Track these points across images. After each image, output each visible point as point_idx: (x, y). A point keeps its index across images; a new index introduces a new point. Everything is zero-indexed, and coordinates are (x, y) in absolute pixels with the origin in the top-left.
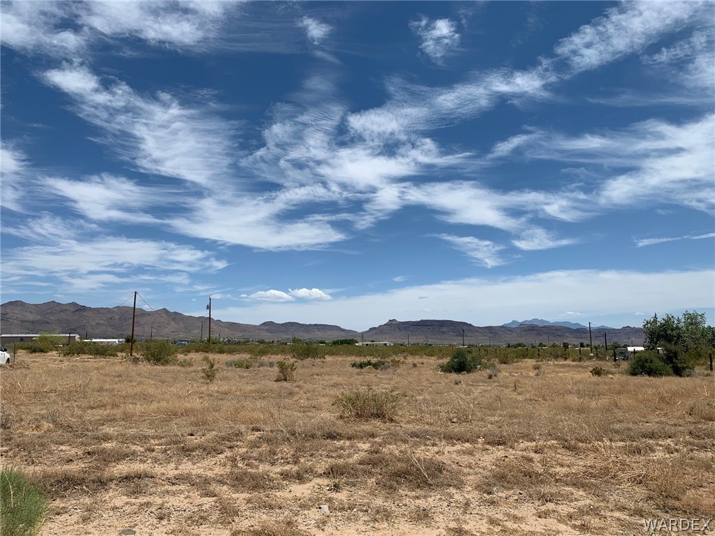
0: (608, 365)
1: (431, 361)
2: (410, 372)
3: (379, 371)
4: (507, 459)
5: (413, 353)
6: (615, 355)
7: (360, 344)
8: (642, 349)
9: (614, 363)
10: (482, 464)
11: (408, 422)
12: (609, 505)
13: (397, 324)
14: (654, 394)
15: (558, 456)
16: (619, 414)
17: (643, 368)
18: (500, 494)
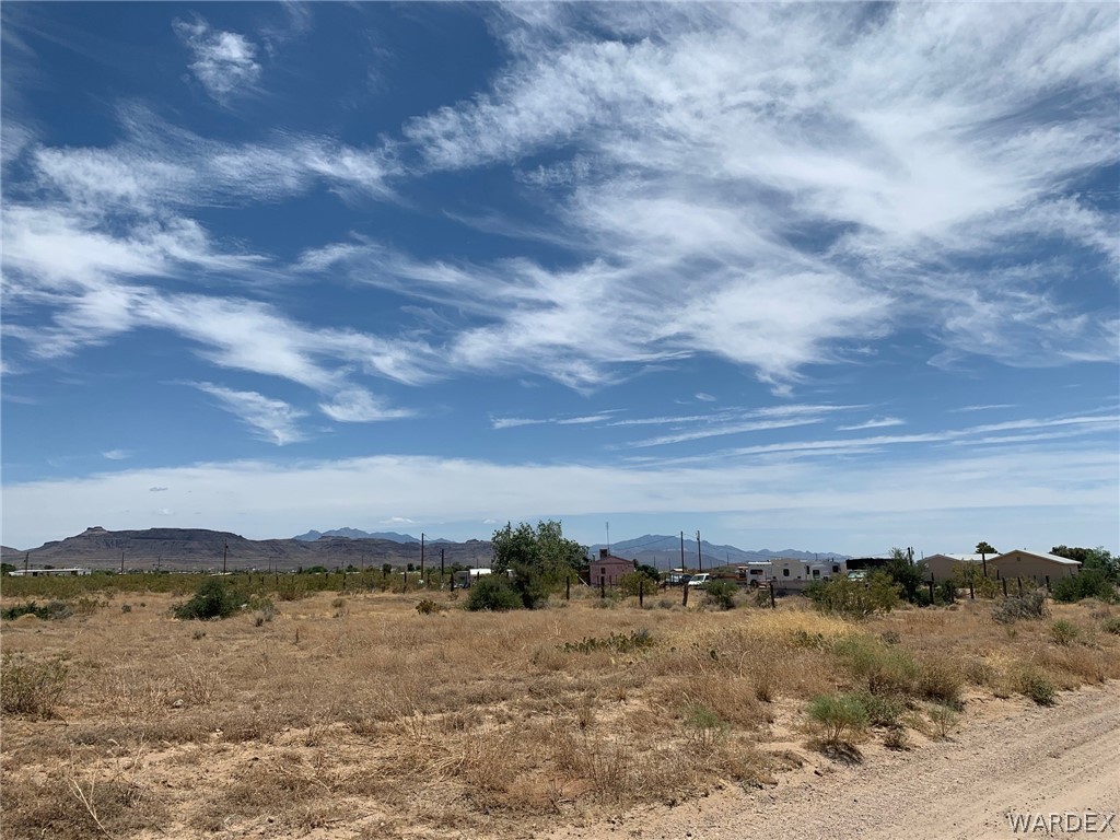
0: (441, 596)
1: (160, 600)
2: (113, 621)
3: (49, 623)
4: (256, 764)
5: (126, 587)
6: (452, 582)
7: (20, 573)
8: (488, 571)
9: (450, 593)
10: (210, 778)
11: (85, 715)
12: (410, 817)
13: (104, 535)
14: (494, 637)
15: (343, 747)
16: (444, 669)
17: (487, 600)
18: (235, 828)
